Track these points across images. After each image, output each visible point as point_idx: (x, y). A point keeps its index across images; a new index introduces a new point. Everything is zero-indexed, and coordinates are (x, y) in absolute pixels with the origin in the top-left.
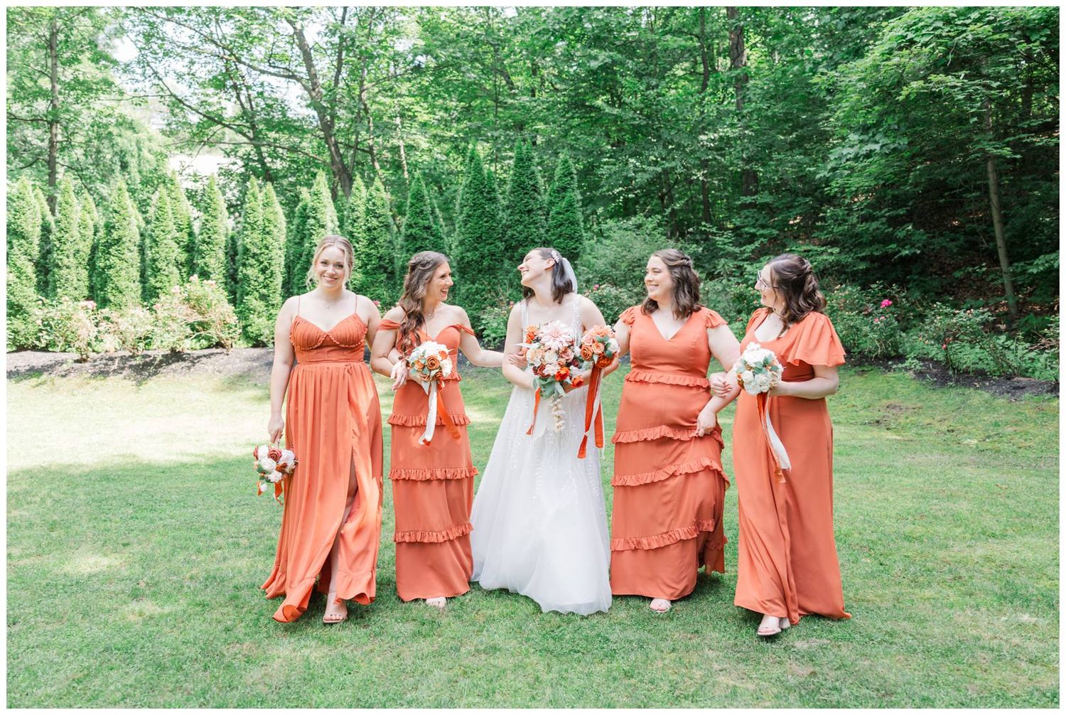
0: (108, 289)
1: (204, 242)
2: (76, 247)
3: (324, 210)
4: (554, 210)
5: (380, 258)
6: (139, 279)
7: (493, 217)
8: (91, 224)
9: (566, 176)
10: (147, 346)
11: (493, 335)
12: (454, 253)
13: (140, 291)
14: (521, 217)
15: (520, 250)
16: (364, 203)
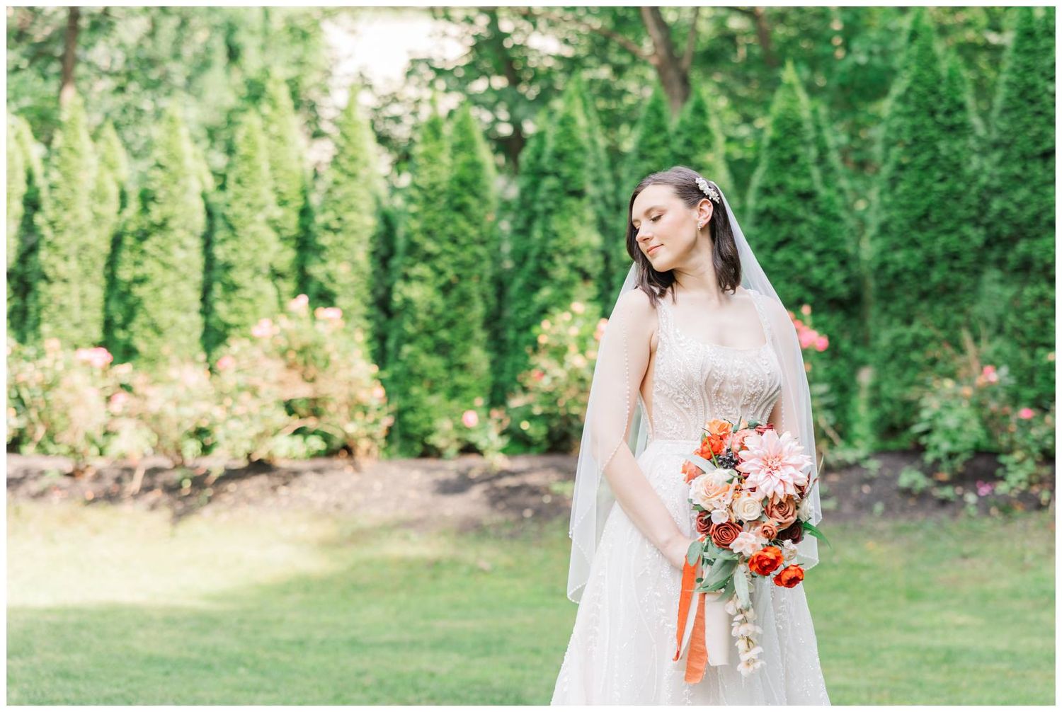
0: (135, 326)
1: (327, 228)
2: (83, 240)
3: (578, 157)
6: (197, 305)
7: (956, 168)
8: (113, 192)
10: (206, 450)
11: (946, 446)
12: (868, 250)
13: (198, 332)
14: (1025, 168)
15: (1022, 247)
16: (666, 142)
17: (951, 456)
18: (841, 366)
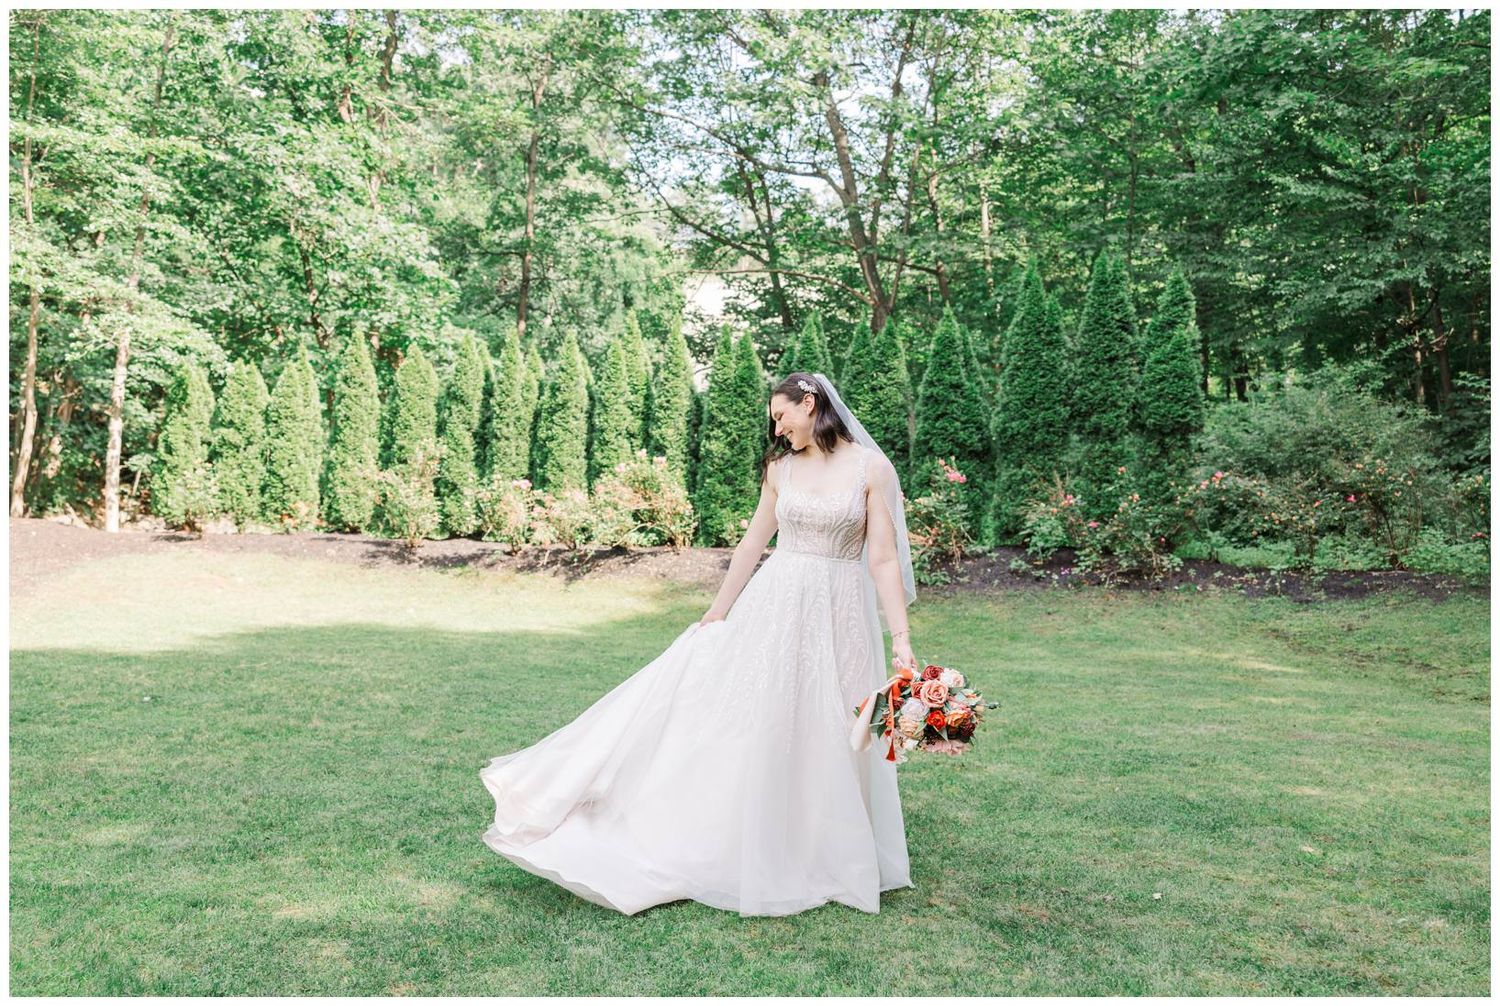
1: (661, 407)
2: (517, 414)
4: (1153, 356)
5: (886, 429)
6: (584, 453)
7: (1053, 369)
8: (536, 384)
9: (1176, 304)
10: (588, 539)
11: (1041, 544)
12: (994, 422)
13: (584, 470)
14: (1097, 369)
15: (1094, 419)
16: (869, 353)
17: (1043, 550)
18: (976, 494)
